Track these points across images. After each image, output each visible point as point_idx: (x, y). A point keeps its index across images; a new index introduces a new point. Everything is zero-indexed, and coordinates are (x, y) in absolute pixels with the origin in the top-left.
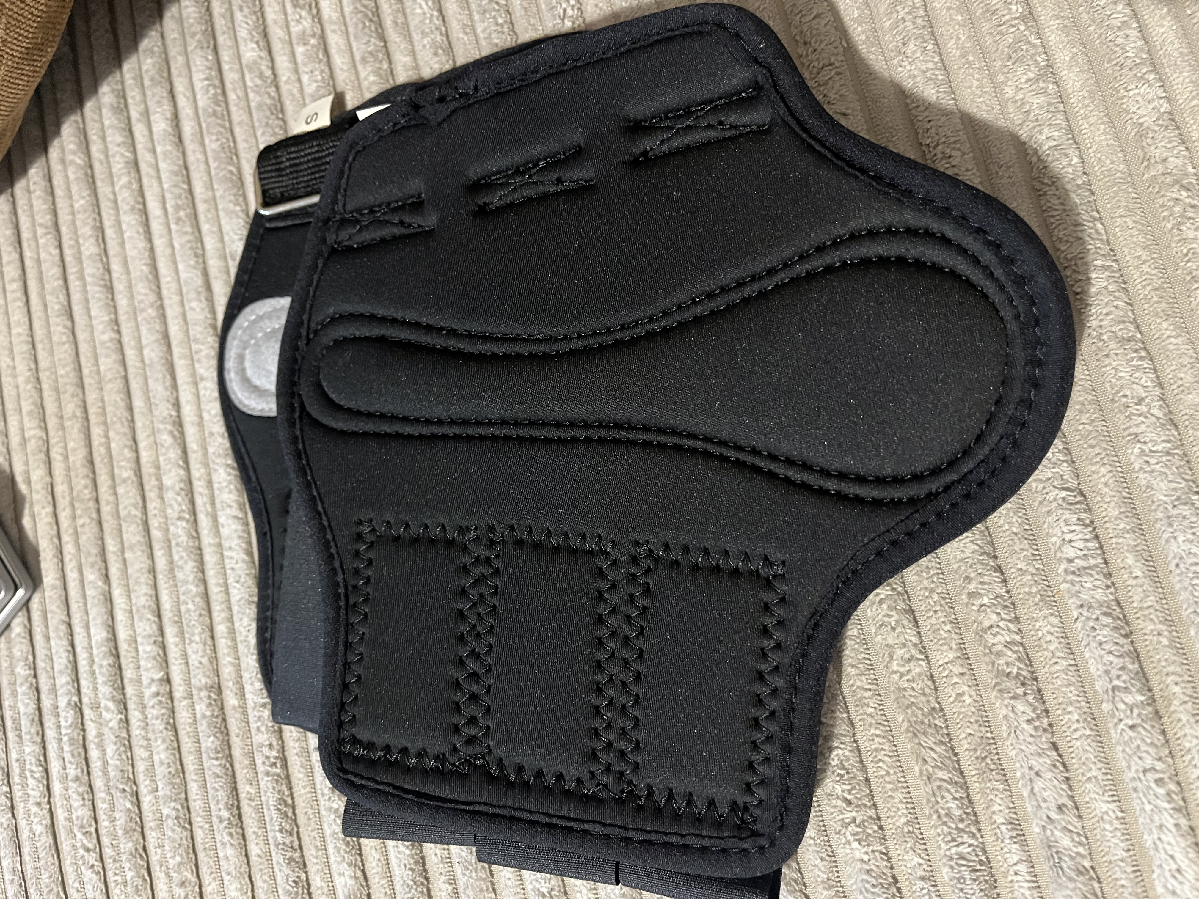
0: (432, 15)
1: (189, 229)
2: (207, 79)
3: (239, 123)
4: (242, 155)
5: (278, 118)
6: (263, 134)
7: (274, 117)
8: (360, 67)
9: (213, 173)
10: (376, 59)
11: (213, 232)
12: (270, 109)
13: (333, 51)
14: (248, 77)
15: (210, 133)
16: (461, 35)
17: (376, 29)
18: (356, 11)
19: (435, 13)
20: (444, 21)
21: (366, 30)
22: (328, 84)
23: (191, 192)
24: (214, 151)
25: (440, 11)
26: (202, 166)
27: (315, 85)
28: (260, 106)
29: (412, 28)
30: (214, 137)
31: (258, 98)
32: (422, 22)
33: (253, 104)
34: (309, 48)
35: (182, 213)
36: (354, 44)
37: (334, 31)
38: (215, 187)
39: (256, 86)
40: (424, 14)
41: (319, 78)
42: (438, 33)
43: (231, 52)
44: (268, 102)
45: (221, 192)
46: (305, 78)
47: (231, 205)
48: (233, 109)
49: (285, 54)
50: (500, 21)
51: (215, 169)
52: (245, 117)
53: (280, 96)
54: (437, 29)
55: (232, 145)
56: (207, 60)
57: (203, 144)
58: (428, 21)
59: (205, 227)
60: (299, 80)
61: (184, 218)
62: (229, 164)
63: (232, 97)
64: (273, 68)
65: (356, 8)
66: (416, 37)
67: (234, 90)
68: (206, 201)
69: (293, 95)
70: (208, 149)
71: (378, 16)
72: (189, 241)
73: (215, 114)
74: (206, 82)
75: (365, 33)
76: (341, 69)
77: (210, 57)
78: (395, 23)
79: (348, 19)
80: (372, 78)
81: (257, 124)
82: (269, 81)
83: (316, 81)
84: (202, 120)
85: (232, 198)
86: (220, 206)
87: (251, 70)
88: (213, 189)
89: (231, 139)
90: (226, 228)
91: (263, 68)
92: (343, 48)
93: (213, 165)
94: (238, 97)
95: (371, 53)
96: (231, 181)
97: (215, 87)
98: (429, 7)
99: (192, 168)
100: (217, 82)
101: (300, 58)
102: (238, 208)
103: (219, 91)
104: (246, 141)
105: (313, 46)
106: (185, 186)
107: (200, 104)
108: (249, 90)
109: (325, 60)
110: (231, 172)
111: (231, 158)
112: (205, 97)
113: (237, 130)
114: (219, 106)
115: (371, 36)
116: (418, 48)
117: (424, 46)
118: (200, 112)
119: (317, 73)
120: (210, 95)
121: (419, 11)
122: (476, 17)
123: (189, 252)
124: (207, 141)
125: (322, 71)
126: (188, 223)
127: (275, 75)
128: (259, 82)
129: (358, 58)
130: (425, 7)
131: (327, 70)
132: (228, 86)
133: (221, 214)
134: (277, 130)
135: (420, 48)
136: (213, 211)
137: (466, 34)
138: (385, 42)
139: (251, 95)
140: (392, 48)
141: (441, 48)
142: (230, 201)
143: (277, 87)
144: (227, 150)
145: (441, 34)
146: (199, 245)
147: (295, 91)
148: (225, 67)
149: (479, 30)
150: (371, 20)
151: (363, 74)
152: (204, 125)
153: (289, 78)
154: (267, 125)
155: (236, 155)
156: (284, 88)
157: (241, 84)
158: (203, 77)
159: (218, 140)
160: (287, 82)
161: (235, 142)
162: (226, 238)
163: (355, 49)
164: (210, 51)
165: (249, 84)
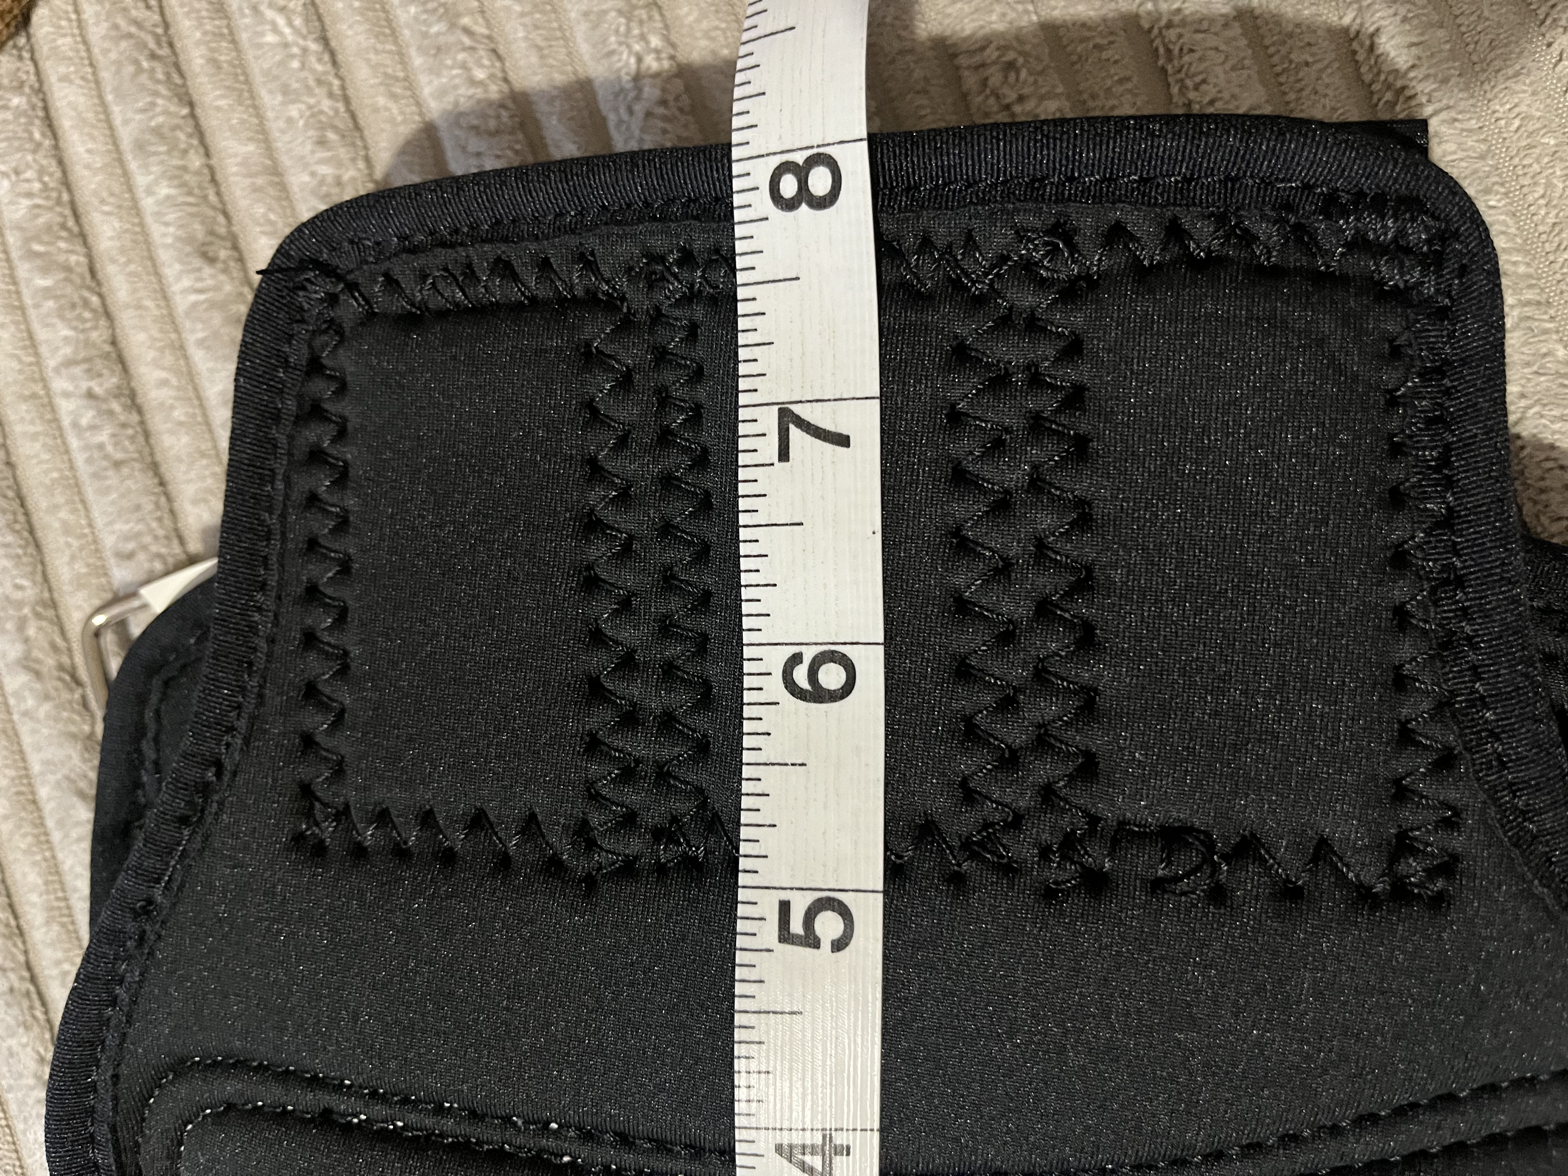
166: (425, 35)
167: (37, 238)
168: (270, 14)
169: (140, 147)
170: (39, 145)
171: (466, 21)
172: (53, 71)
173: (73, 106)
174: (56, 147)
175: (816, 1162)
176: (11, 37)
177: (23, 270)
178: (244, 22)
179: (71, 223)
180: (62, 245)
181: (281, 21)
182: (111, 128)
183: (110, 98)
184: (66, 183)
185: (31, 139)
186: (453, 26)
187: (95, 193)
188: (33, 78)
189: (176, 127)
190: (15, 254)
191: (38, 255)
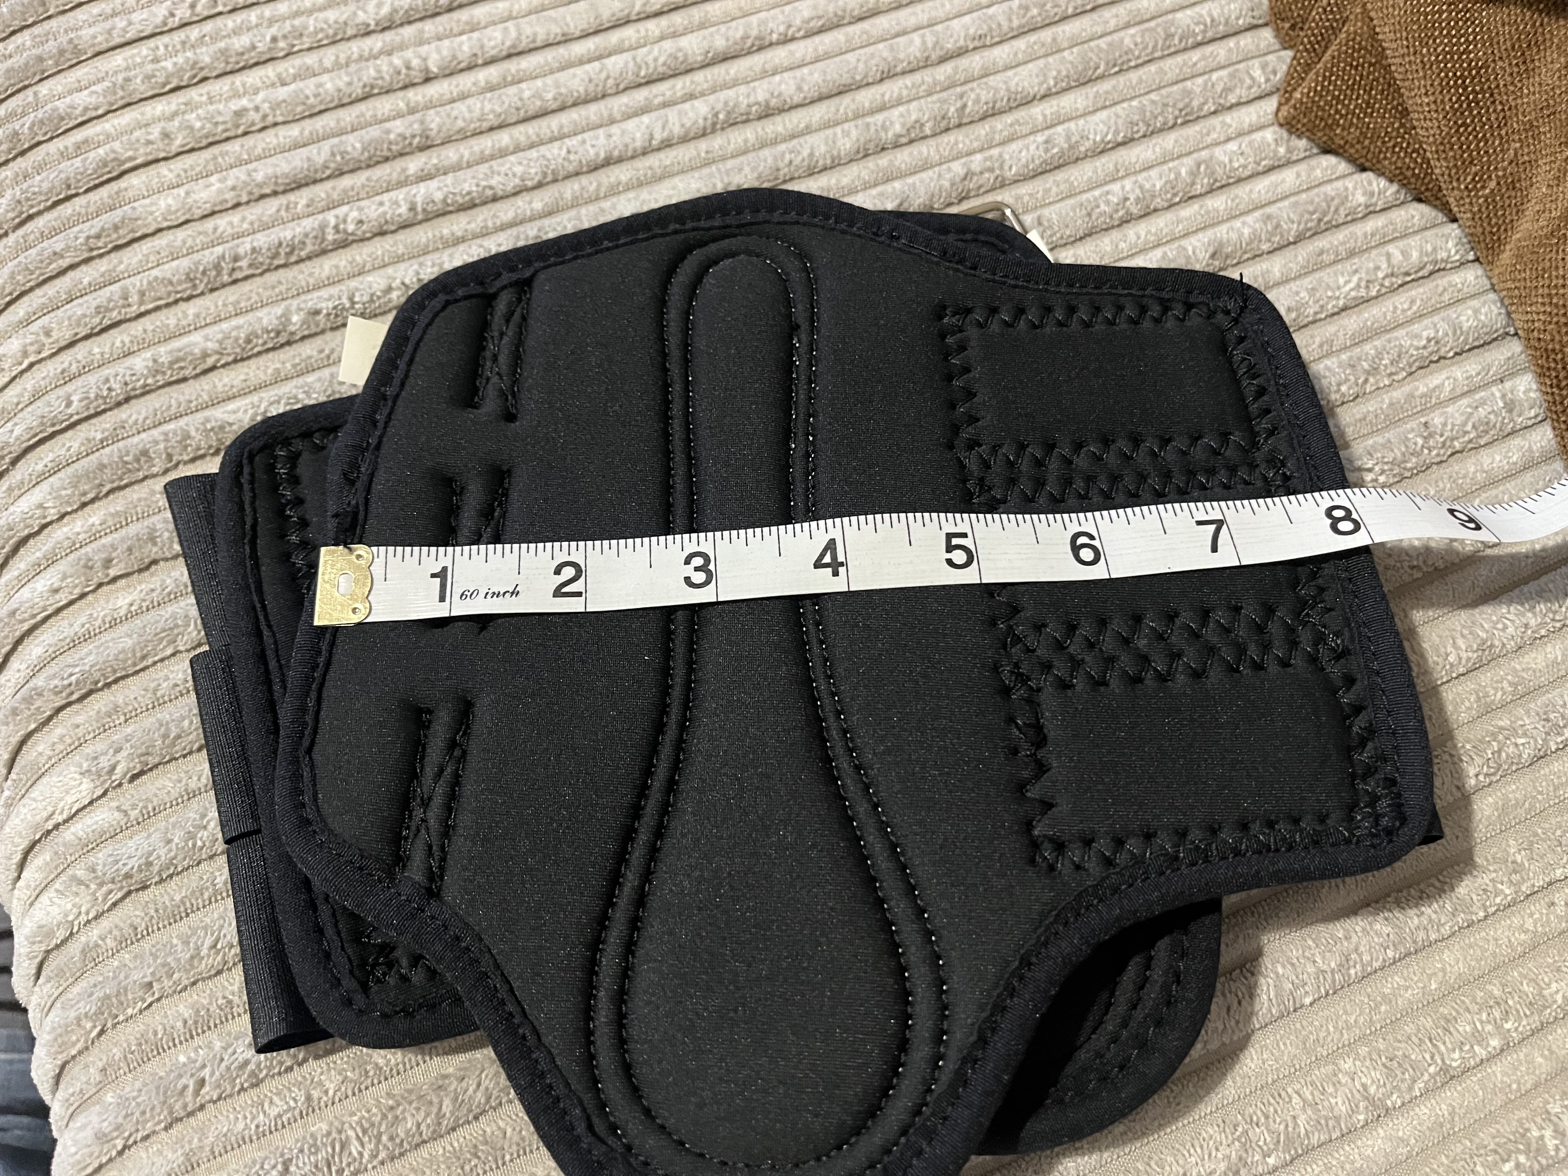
0: (1338, 298)
1: (1016, 23)
2: (1213, 20)
3: (1161, 69)
4: (1122, 79)
5: (1176, 118)
6: (1153, 102)
7: (1177, 113)
8: (1257, 214)
9: (1092, 44)
10: (1272, 234)
11: (1016, 54)
12: (1186, 106)
13: (1273, 177)
14: (1224, 73)
15: (1143, 32)
16: (1318, 340)
17: (1309, 229)
18: (1329, 200)
19: (1341, 303)
20: (1333, 314)
21: (1307, 216)
22: (1229, 177)
23: (1065, 18)
24: (1122, 41)
25: (1344, 309)
26: (1099, 29)
27: (1227, 161)
28: (1188, 93)
29: (1317, 275)
30: (1139, 40)
31: (1198, 90)
32: (1328, 287)
33: (1188, 84)
34: (1273, 147)
35: (1035, 11)
36: (1286, 203)
37: (1298, 175)
38: (1075, 50)
39: (1213, 86)
40: (1339, 288)
41: (1236, 165)
42: (1317, 308)
43: (1252, 47)
44: (1195, 103)
45: (1071, 58)
46: (1232, 146)
47: (1054, 73)
48: (1179, 59)
49: (1259, 117)
50: (1344, 388)
51: (1098, 46)
52: (1170, 76)
53: (1204, 117)
54: (1322, 307)
55: (1132, 64)
56: (1238, 18)
57: (1127, 26)
58: (1330, 294)
59: (1021, 44)
60: (1229, 140)
61: (1029, 15)
62: (1107, 64)
63: (1195, 56)
64: (1239, 104)
65: (1333, 199)
66: (1307, 282)
67: (1203, 58)
68: (1054, 40)
69: (1208, 134)
70: (1122, 34)
71: (1327, 230)
72: (999, 25)
73: (1169, 36)
74: (1208, 20)
75: (1302, 216)
76: (1251, 191)
77: (1241, 22)
78: (1321, 253)
79: (1316, 190)
80: (1246, 231)
81: (1164, 92)
82: (1222, 101)
83: (1231, 161)
84: (1159, 20)
85: (1064, 73)
86: (1050, 59)
87: (1232, 76)
88: (1071, 47)
89: (1140, 61)
90: (1024, 71)
91: (1238, 91)
92: (1279, 190)
93: (1102, 43)
94: (1195, 64)
95: (1278, 226)
96: (1085, 69)
97: (1204, 32)
98: (1348, 293)
99: (1094, 16)
100: (1210, 35)
101: (1257, 136)
102: (1052, 83)
103: (1199, 38)
104: (1141, 80)
105: (1275, 152)
106: (1070, 11)
107: (1179, 15)
108: (1206, 77)
109: (1260, 169)
110: (1097, 68)
111: (1115, 65)
112: (1189, 21)
113: (1153, 68)
114: (1181, 41)
115: (1299, 224)
116: (1294, 286)
117: (1297, 293)
118: (1170, 16)
119: (1242, 161)
120: (1192, 26)
121: (1341, 281)
122: (1344, 357)
123: (985, 27)
124: (1132, 31)
125: (1245, 167)
126: (1024, 21)
127: (1231, 107)
128: (1219, 89)
129: (1268, 210)
130: (1347, 288)
131: (1247, 173)
132: (1208, 49)
133: (1041, 63)
134: (1160, 118)
135: (1294, 289)
136: (1042, 52)
137: (1321, 346)
138: (1295, 243)
139: (1200, 80)
140: (1289, 253)
141: (1298, 317)
142: (1059, 72)
143: (1215, 113)
144: (1125, 58)
145: (1316, 313)
146: (997, 39)
147: (1214, 136)
148: (1231, 43)
149: (1328, 362)
150: (1320, 220)
151: (1249, 219)
152: (1152, 24)
153: (1230, 126)
154: (1166, 105)
155: (1121, 71)
156: (1215, 121)
157: (1214, 65)
158: (1215, 15)
159: (1136, 45)
160: (1223, 123)
161: (1136, 66)
162: (1010, 73)
163: (1280, 205)
164: (1249, 20)
165: (1215, 76)
166: (1359, 359)
167: (1207, 167)
168: (1355, 279)
169: (1269, 217)
170: (1259, 164)
171: (1372, 380)
172: (1302, 167)
173: (1283, 181)
174: (1259, 174)
175: (827, 559)
176: (1318, 146)
177: (1189, 161)
178: (1348, 266)
179: (1218, 184)
180: (1206, 181)
181: (1352, 285)
182: (1274, 202)
183: (1292, 199)
184: (1240, 180)
185: (1262, 159)
186: (1368, 373)
187: (1237, 196)
188: (1295, 158)
189: (1282, 236)
190: (1195, 155)
191: (1199, 167)
